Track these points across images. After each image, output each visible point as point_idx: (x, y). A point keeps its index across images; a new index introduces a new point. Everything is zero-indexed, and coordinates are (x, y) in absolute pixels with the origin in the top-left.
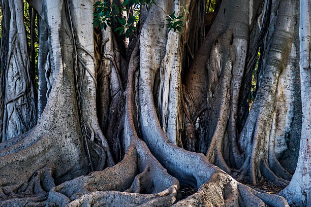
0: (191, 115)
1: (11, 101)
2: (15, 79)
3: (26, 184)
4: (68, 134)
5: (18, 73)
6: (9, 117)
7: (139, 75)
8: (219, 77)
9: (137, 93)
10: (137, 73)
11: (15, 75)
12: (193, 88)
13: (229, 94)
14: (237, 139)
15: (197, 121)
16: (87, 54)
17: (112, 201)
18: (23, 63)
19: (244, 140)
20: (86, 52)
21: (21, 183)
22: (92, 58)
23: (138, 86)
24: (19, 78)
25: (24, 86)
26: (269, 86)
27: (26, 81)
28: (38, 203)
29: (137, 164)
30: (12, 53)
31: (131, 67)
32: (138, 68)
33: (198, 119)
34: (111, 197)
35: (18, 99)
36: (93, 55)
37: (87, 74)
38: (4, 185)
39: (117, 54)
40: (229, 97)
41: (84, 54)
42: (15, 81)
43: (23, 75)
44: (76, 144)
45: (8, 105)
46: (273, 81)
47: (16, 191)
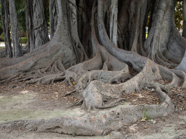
0: (121, 34)
1: (36, 29)
2: (38, 17)
3: (50, 68)
4: (67, 44)
5: (39, 15)
6: (35, 36)
7: (97, 15)
8: (134, 16)
9: (96, 24)
10: (96, 14)
11: (37, 15)
12: (122, 21)
13: (139, 24)
14: (143, 45)
15: (123, 37)
16: (73, 5)
17: (101, 75)
18: (41, 10)
19: (146, 45)
20: (72, 4)
21: (48, 67)
22: (75, 7)
23: (97, 20)
24: (40, 17)
25: (42, 21)
26: (160, 20)
27: (43, 18)
28: (62, 76)
29: (102, 57)
30: (35, 5)
31: (93, 11)
32: (96, 12)
33: (124, 36)
34: (100, 73)
35: (39, 27)
36: (75, 5)
37: (73, 15)
38: (40, 69)
39: (85, 5)
40: (139, 25)
41: (71, 5)
42: (37, 19)
43: (41, 15)
44: (71, 48)
45: (35, 30)
46: (161, 17)
47: (46, 71)
